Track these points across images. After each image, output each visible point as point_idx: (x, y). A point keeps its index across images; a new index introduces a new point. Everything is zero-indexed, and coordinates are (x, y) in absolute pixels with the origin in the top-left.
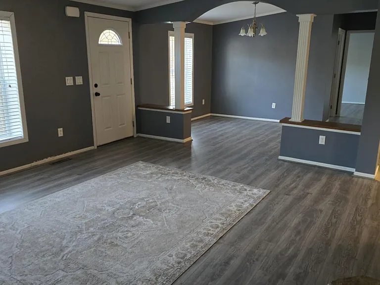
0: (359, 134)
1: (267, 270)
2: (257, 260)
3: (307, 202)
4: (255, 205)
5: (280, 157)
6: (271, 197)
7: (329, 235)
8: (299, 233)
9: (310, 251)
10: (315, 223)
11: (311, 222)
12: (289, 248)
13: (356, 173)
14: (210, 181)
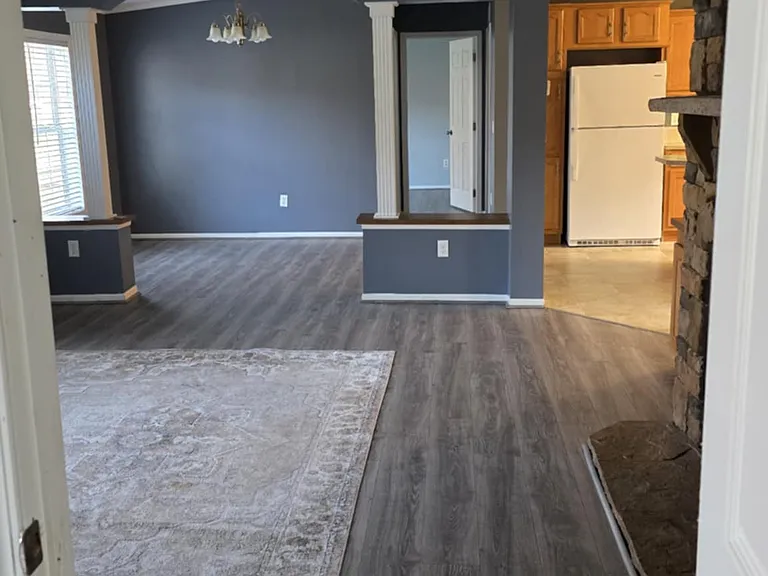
0: (506, 227)
1: (486, 451)
2: (461, 443)
3: (468, 355)
4: (387, 375)
5: (366, 297)
6: (403, 359)
7: (538, 390)
8: (491, 398)
9: (527, 417)
10: (505, 381)
11: (498, 380)
12: (495, 419)
13: (514, 302)
14: (266, 357)
